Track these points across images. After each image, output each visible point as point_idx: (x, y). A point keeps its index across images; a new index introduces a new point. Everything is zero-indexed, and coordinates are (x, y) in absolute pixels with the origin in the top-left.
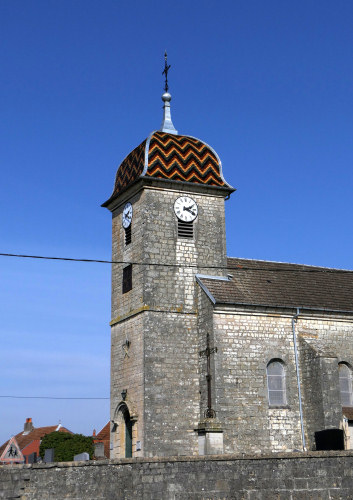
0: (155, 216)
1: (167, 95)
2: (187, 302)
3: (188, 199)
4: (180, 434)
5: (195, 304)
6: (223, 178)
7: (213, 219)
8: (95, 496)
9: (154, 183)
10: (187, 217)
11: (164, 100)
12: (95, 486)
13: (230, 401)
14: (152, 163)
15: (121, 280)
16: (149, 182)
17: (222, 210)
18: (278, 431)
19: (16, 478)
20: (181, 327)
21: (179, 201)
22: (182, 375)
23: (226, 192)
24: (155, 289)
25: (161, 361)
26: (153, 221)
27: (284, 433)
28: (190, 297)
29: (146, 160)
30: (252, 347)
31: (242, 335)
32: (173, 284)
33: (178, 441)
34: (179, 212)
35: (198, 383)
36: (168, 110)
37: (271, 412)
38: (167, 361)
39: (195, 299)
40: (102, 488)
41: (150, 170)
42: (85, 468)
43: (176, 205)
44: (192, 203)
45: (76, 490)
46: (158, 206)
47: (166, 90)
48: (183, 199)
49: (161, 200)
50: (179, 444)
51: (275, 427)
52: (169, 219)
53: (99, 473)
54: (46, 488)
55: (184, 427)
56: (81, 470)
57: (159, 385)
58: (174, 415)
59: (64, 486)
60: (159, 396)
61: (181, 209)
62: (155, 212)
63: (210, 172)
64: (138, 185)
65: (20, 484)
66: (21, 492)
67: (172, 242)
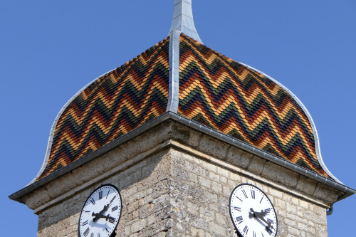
0: (193, 217)
3: (259, 195)
6: (322, 163)
9: (194, 139)
14: (187, 91)
16: (184, 133)
21: (238, 192)
23: (332, 194)
26: (187, 228)
29: (175, 84)
34: (240, 219)
41: (185, 107)
43: (235, 202)
44: (265, 205)
46: (197, 194)
48: (248, 189)
49: (205, 183)
61: (245, 214)
62: (192, 208)
63: (297, 143)
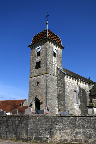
1: (47, 22)
2: (55, 73)
4: (54, 108)
5: (57, 74)
6: (62, 44)
7: (60, 54)
8: (89, 129)
10: (55, 52)
11: (47, 23)
12: (89, 125)
13: (68, 100)
14: (49, 35)
15: (35, 66)
16: (49, 40)
17: (62, 52)
18: (76, 109)
19: (53, 120)
20: (54, 79)
22: (54, 92)
23: (62, 48)
24: (49, 68)
25: (50, 88)
26: (49, 50)
27: (77, 109)
28: (56, 72)
30: (71, 87)
31: (70, 83)
32: (53, 68)
33: (53, 110)
35: (57, 95)
36: (47, 25)
37: (75, 104)
38: (51, 88)
39: (57, 73)
40: (92, 125)
41: (49, 37)
42: (84, 117)
44: (56, 49)
45: (81, 126)
46: (50, 47)
47: (47, 21)
48: (55, 47)
49: (50, 45)
50: (53, 111)
51: (75, 108)
52: (52, 51)
53: (90, 119)
54: (67, 124)
55: (54, 107)
56: (82, 118)
57: (50, 94)
58: (53, 103)
59: (75, 124)
60: (50, 97)
61: (54, 49)
63: (59, 42)
64: (45, 40)
65: (55, 122)
66: (56, 126)
67: (52, 57)
